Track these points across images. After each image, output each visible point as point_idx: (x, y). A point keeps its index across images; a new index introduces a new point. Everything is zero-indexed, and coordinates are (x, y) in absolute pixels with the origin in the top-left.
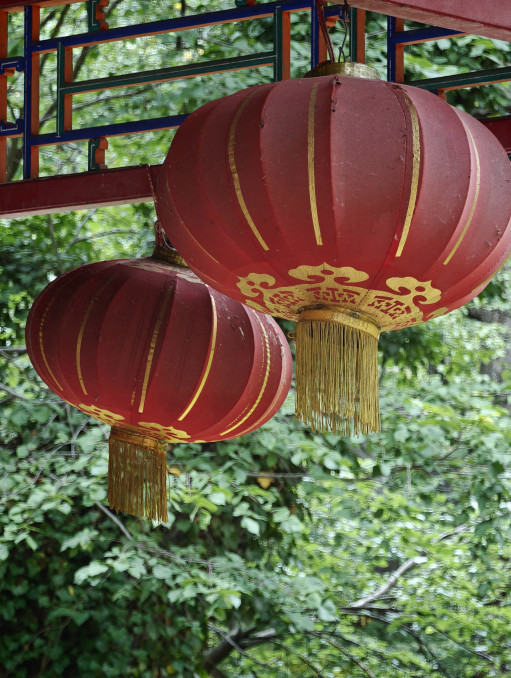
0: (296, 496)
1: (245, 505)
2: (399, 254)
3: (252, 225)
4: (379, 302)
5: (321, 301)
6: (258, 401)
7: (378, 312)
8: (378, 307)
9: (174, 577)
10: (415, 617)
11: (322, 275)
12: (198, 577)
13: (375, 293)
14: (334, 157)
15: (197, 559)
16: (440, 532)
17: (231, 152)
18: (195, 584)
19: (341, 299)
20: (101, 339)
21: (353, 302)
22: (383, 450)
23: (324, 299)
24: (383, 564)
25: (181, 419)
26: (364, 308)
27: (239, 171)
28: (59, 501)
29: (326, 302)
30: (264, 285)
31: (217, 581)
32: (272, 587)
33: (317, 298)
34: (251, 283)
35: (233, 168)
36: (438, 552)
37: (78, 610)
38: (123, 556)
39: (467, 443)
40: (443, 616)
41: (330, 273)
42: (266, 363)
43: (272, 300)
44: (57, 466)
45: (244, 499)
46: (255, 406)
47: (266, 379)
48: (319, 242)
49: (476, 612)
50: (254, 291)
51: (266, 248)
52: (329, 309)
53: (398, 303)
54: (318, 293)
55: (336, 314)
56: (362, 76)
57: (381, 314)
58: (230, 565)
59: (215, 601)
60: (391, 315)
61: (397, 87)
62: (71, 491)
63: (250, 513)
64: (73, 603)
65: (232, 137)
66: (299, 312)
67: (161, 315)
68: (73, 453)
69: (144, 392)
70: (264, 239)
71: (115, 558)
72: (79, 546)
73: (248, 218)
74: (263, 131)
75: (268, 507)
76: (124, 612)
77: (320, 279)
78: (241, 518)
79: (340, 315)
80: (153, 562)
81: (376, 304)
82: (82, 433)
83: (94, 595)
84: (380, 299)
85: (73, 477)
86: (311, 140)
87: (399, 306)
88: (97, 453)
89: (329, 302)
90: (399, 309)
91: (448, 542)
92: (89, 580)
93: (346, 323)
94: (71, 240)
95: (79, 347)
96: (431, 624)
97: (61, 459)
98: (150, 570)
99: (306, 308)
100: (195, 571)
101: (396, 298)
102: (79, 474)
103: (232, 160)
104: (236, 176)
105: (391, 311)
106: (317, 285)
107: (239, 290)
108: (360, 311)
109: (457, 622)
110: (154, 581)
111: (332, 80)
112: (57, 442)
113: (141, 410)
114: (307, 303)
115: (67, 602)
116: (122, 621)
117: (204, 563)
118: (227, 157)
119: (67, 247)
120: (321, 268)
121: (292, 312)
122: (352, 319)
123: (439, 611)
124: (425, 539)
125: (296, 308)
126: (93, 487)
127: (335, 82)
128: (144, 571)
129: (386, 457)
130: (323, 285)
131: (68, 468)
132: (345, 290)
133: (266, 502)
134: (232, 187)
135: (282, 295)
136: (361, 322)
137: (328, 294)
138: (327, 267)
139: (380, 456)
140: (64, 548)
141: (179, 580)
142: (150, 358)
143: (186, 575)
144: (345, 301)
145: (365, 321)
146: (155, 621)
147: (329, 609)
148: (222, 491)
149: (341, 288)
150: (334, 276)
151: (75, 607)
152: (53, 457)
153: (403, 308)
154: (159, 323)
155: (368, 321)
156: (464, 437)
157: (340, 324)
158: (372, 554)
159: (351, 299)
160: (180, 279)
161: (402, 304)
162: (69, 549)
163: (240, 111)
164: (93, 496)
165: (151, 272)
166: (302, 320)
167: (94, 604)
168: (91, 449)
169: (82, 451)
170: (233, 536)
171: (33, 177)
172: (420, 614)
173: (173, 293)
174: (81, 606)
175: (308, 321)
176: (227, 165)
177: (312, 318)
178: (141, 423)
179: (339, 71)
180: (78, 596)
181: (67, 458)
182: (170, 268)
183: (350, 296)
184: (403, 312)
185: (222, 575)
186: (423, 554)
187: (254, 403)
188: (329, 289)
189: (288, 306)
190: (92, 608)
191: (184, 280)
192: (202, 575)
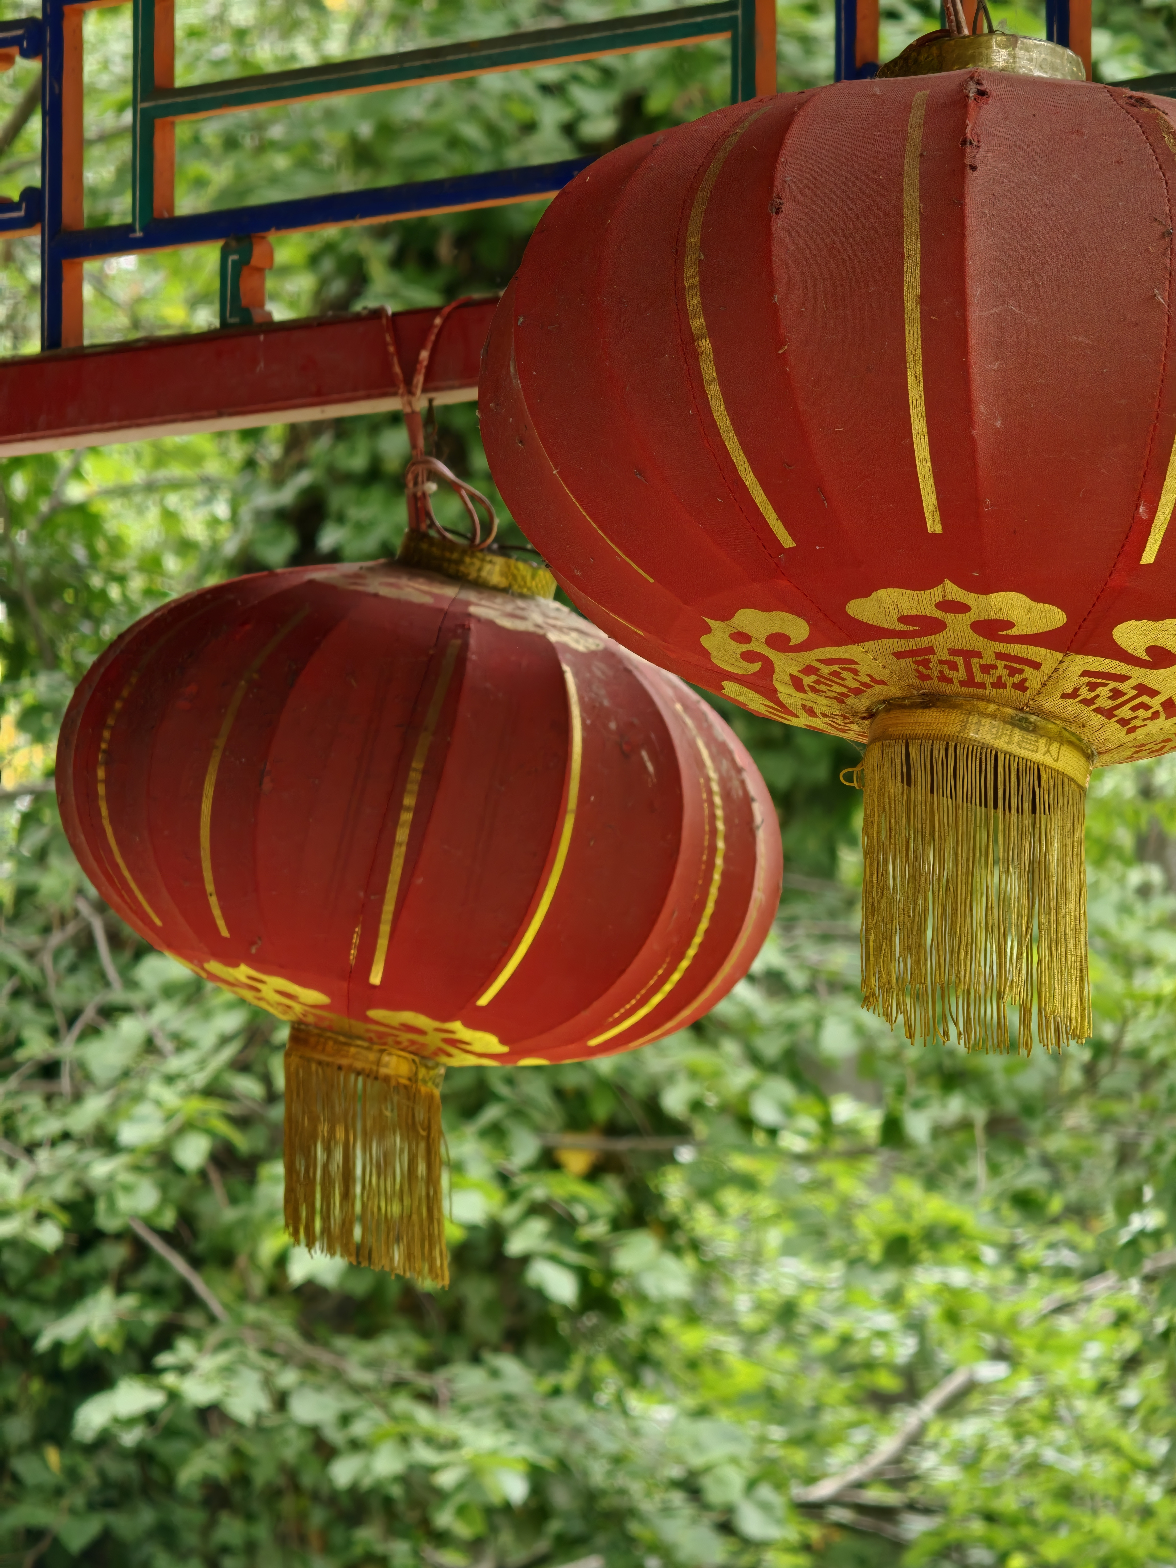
0: (660, 1198)
1: (538, 1226)
2: (1149, 556)
3: (749, 479)
4: (1092, 687)
5: (935, 684)
6: (691, 952)
7: (1087, 712)
8: (1087, 702)
9: (345, 1419)
10: (977, 1527)
11: (939, 614)
12: (409, 1419)
13: (1080, 663)
14: (975, 291)
15: (407, 1370)
16: (1041, 1293)
17: (691, 278)
18: (404, 1440)
19: (988, 680)
20: (267, 785)
21: (1021, 686)
22: (910, 1075)
23: (943, 678)
24: (887, 1382)
25: (484, 1000)
26: (1052, 703)
27: (712, 331)
28: (30, 1214)
29: (947, 688)
30: (778, 641)
31: (462, 1429)
32: (610, 1446)
33: (923, 677)
34: (742, 637)
35: (698, 323)
36: (1041, 1348)
37: (73, 1512)
38: (207, 1363)
39: (1139, 1053)
40: (1054, 1526)
41: (962, 608)
42: (713, 849)
43: (797, 684)
44: (21, 1121)
45: (537, 1209)
46: (685, 964)
47: (714, 892)
48: (934, 525)
49: (1146, 1513)
50: (748, 657)
51: (788, 542)
52: (954, 707)
53: (1143, 689)
54: (926, 664)
55: (974, 719)
56: (1037, 73)
57: (1097, 719)
58: (495, 1388)
59: (461, 1486)
60: (1123, 722)
61: (1141, 101)
62: (62, 1189)
63: (550, 1246)
64: (58, 1492)
65: (693, 240)
66: (871, 715)
67: (432, 716)
68: (65, 1083)
69: (385, 929)
70: (781, 517)
71: (184, 1370)
72: (85, 1336)
73: (740, 459)
74: (779, 223)
75: (598, 1230)
76: (198, 1517)
77: (933, 626)
78: (525, 1260)
79: (986, 721)
80: (288, 1378)
81: (1085, 693)
82: (93, 1032)
83: (116, 1469)
84: (1096, 678)
85: (66, 1151)
86: (912, 247)
87: (1145, 699)
88: (133, 1085)
89: (954, 688)
90: (1147, 707)
91: (1066, 1324)
92: (116, 1430)
93: (1001, 744)
94: (44, 506)
95: (206, 806)
96: (1024, 1547)
97: (34, 1101)
98: (281, 1401)
99: (891, 705)
100: (402, 1404)
101: (1139, 675)
102: (82, 1142)
103: (694, 302)
104: (705, 345)
105: (1125, 712)
106: (923, 642)
107: (706, 654)
108: (1040, 712)
109: (1097, 1540)
110: (291, 1433)
111: (962, 86)
112: (21, 1055)
113: (376, 978)
114: (892, 691)
115: (39, 1488)
116: (191, 1539)
117: (424, 1382)
118: (680, 294)
119: (32, 523)
120: (936, 594)
121: (850, 715)
122: (1018, 734)
123: (1045, 1510)
124: (1002, 1312)
125: (862, 703)
126: (124, 1177)
127: (972, 89)
128: (263, 1403)
129: (916, 1091)
130: (941, 642)
131: (51, 1126)
132: (1000, 656)
133: (592, 1218)
134: (695, 375)
135: (826, 670)
136: (1042, 742)
137: (953, 666)
138: (952, 590)
139: (901, 1091)
140: (43, 1343)
141: (360, 1429)
142: (402, 835)
143: (376, 1414)
144: (999, 684)
145: (1051, 739)
146: (282, 1540)
147: (765, 1507)
148: (477, 1186)
149: (989, 648)
150: (971, 617)
151: (65, 1502)
152: (10, 1095)
153: (1155, 703)
154: (424, 742)
155: (1061, 739)
156: (1130, 1040)
157: (984, 747)
158: (854, 1354)
159: (1017, 679)
160: (479, 620)
161: (1153, 693)
162: (58, 1347)
163: (715, 168)
164: (124, 1203)
165: (398, 602)
166: (882, 737)
167: (113, 1494)
168: (116, 1073)
169: (88, 1078)
170: (490, 1309)
171: (68, 343)
172: (990, 1518)
173: (461, 659)
174: (78, 1499)
175: (897, 738)
176: (682, 316)
177: (909, 730)
178: (373, 1014)
179: (974, 59)
180: (72, 1475)
181: (49, 1099)
182: (450, 592)
183: (1013, 672)
184: (1156, 715)
185: (477, 1414)
186: (999, 1355)
187: (681, 956)
188: (953, 652)
189: (840, 699)
190: (109, 1505)
191: (491, 624)
192: (423, 1416)
